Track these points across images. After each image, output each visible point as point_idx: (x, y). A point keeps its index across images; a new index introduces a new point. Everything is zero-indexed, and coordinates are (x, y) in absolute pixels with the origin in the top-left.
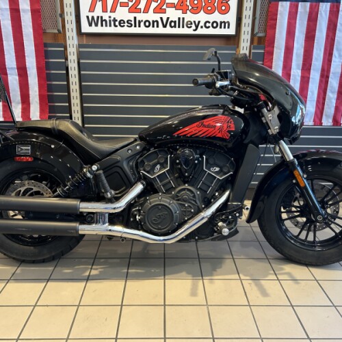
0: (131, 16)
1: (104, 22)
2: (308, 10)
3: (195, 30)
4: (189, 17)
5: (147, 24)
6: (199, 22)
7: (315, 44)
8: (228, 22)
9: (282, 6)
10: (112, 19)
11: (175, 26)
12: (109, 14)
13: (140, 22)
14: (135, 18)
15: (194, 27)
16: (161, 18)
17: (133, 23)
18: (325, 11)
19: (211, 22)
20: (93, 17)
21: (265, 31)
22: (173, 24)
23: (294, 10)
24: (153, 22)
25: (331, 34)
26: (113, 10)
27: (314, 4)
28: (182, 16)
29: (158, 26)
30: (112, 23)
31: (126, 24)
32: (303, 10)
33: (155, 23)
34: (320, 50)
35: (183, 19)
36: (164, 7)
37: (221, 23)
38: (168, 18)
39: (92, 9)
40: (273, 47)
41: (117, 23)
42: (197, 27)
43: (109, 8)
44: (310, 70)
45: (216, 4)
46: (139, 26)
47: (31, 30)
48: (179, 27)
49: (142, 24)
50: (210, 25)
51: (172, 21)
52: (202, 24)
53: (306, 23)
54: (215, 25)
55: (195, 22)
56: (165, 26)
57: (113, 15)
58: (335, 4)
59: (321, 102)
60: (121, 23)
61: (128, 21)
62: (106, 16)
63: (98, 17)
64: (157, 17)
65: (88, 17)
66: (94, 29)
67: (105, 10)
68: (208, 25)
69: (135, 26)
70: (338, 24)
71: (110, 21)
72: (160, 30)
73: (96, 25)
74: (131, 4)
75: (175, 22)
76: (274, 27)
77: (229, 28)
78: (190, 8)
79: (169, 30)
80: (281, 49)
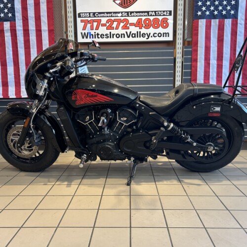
0: (108, 32)
1: (91, 36)
2: (218, 23)
3: (147, 39)
4: (143, 31)
5: (118, 36)
6: (150, 34)
7: (224, 44)
8: (168, 33)
9: (201, 22)
10: (96, 33)
11: (135, 37)
12: (94, 31)
13: (113, 35)
14: (110, 33)
15: (146, 37)
16: (126, 32)
17: (109, 35)
18: (229, 24)
19: (157, 33)
20: (85, 33)
21: (192, 37)
22: (133, 35)
23: (209, 24)
24: (122, 35)
25: (234, 38)
26: (97, 28)
27: (221, 20)
28: (139, 30)
29: (124, 37)
30: (96, 36)
31: (105, 36)
32: (214, 24)
33: (123, 35)
34: (228, 48)
35: (140, 32)
36: (128, 25)
37: (164, 33)
38: (131, 32)
39: (84, 28)
40: (197, 47)
41: (99, 36)
42: (148, 37)
43: (95, 28)
44: (222, 60)
45: (160, 23)
46: (113, 37)
47: (48, 42)
48: (137, 37)
49: (115, 36)
50: (157, 35)
51: (133, 34)
52: (152, 35)
53: (217, 31)
54: (160, 35)
55: (147, 34)
56: (129, 37)
57: (97, 32)
58: (235, 19)
59: (232, 81)
60: (102, 36)
61: (106, 35)
62: (92, 32)
63: (88, 33)
64: (124, 32)
65: (82, 33)
66: (85, 40)
67: (92, 29)
68: (155, 35)
69: (111, 37)
70: (238, 32)
71: (95, 35)
72: (126, 39)
73: (87, 38)
74: (108, 25)
75: (135, 34)
76: (197, 34)
77: (168, 36)
78: (144, 25)
79: (131, 39)
80: (202, 48)
